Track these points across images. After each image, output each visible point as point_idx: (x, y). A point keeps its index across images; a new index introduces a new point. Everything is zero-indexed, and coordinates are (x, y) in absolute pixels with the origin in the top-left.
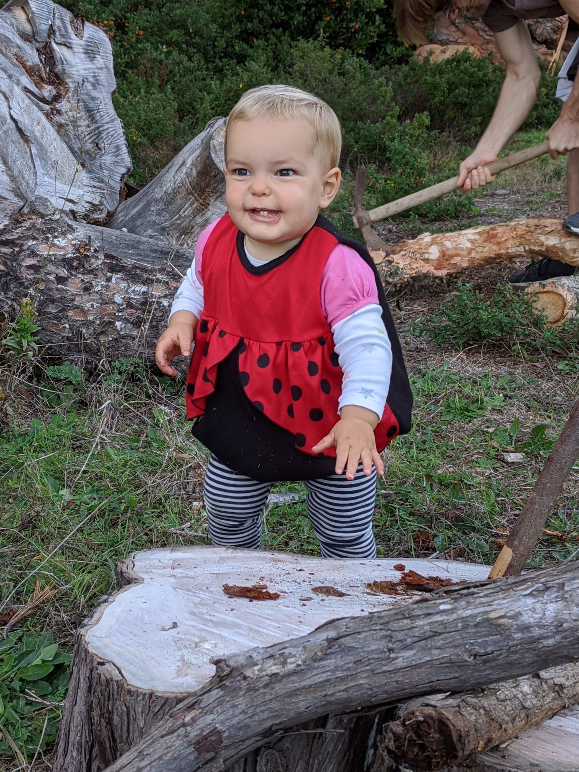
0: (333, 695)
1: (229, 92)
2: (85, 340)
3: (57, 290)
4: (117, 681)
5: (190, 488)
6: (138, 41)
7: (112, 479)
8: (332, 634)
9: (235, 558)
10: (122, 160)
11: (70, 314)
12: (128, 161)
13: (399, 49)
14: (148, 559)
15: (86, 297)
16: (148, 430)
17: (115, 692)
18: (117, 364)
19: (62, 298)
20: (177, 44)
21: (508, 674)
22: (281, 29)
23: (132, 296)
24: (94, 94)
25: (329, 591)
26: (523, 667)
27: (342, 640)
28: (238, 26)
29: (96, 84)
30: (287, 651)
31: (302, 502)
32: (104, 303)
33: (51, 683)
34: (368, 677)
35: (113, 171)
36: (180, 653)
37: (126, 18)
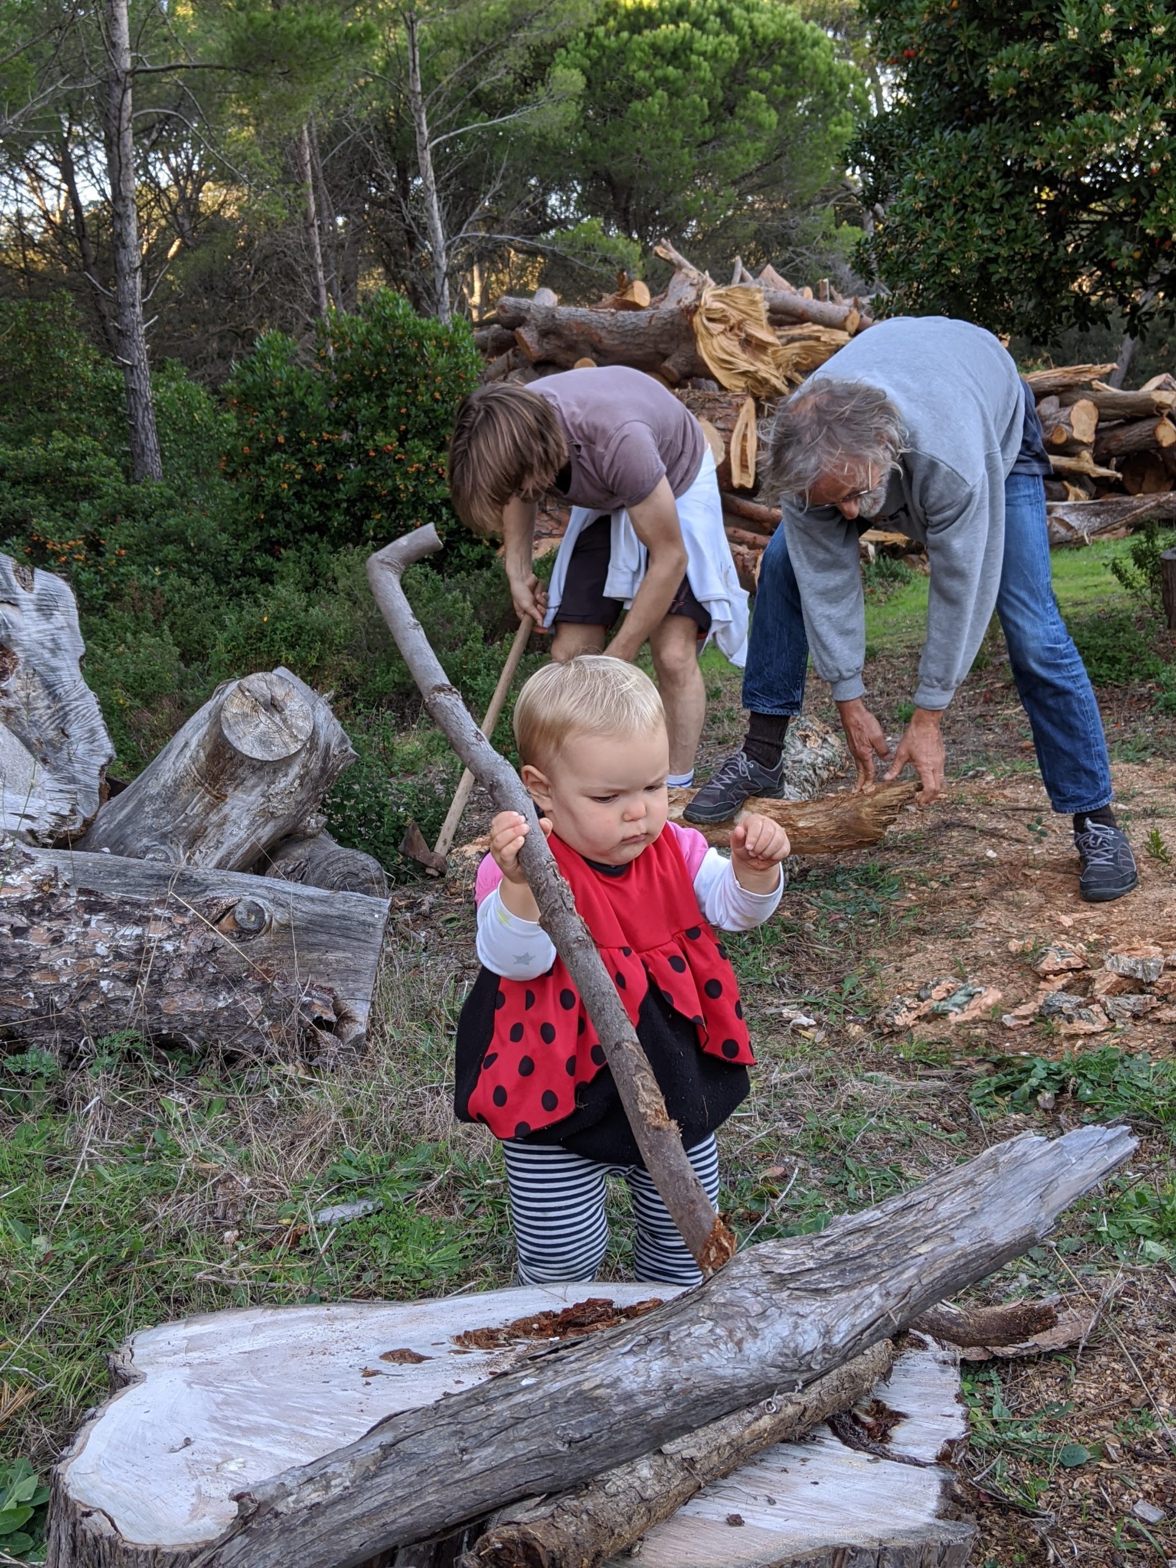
0: (393, 1522)
1: (250, 628)
2: (59, 1011)
3: (14, 946)
4: (109, 1539)
5: (219, 1213)
6: (119, 563)
7: (108, 1215)
8: (387, 1437)
9: (275, 1323)
10: (101, 746)
11: (35, 977)
12: (108, 747)
13: (477, 549)
14: (152, 1343)
15: (55, 952)
16: (156, 1133)
17: (107, 1554)
18: (105, 1041)
19: (21, 957)
20: (175, 564)
21: (614, 1460)
22: (316, 535)
23: (122, 943)
24: (54, 662)
25: (403, 1356)
26: (632, 1448)
27: (400, 1445)
28: (257, 533)
29: (56, 649)
30: (329, 1470)
31: (378, 1213)
32: (81, 956)
33: (32, 1534)
34: (436, 1492)
35: (88, 763)
36: (195, 1483)
37: (100, 534)
